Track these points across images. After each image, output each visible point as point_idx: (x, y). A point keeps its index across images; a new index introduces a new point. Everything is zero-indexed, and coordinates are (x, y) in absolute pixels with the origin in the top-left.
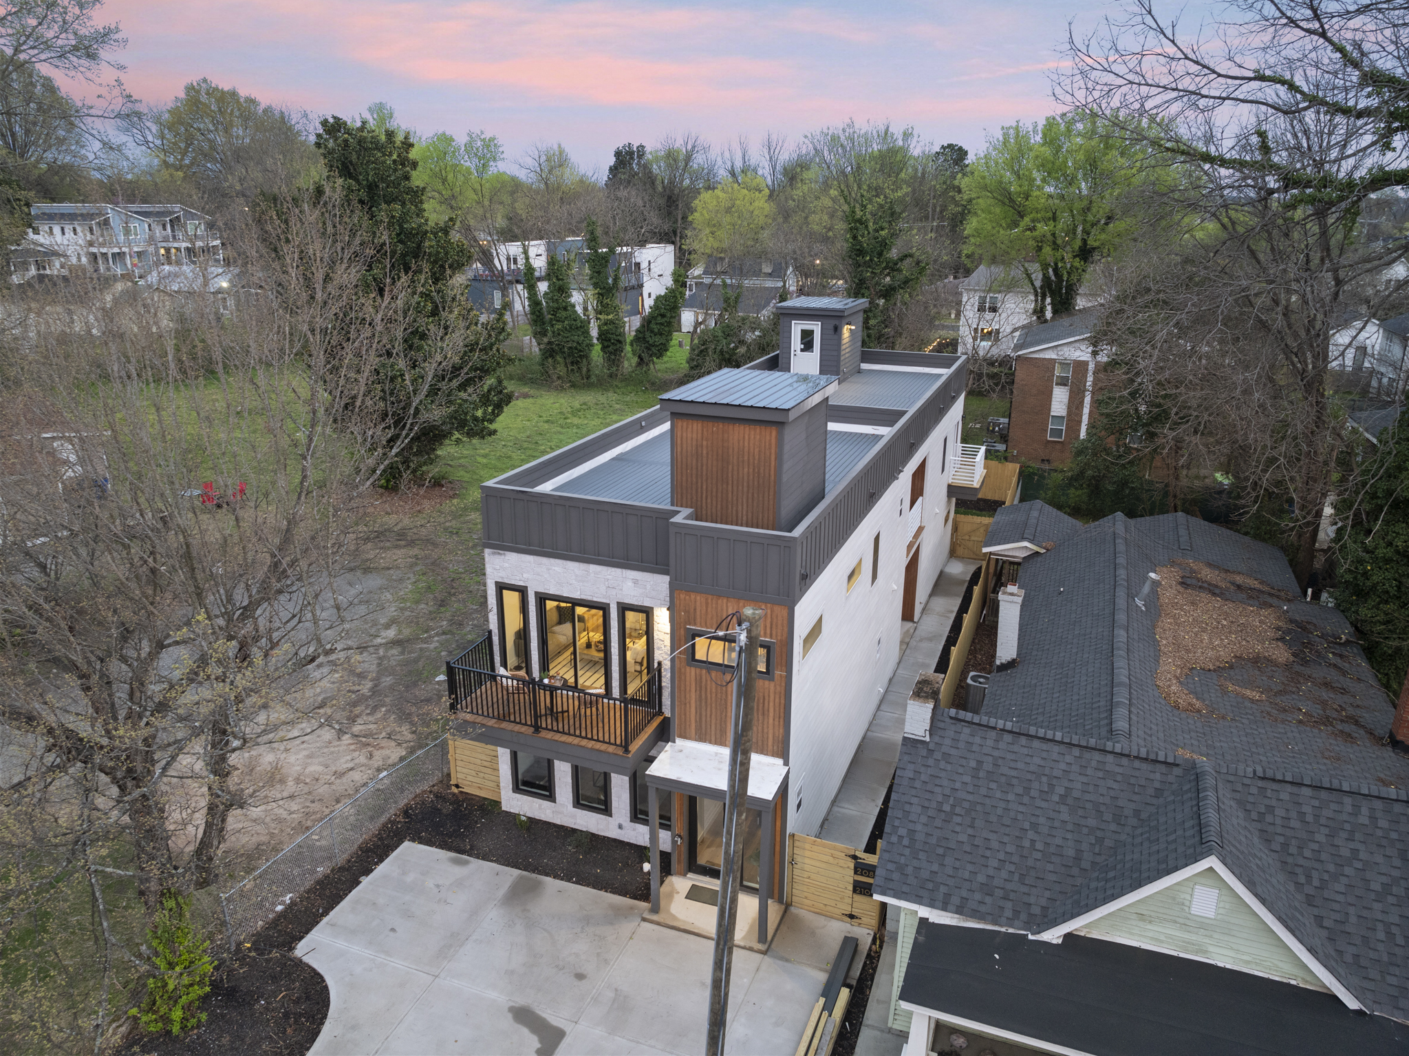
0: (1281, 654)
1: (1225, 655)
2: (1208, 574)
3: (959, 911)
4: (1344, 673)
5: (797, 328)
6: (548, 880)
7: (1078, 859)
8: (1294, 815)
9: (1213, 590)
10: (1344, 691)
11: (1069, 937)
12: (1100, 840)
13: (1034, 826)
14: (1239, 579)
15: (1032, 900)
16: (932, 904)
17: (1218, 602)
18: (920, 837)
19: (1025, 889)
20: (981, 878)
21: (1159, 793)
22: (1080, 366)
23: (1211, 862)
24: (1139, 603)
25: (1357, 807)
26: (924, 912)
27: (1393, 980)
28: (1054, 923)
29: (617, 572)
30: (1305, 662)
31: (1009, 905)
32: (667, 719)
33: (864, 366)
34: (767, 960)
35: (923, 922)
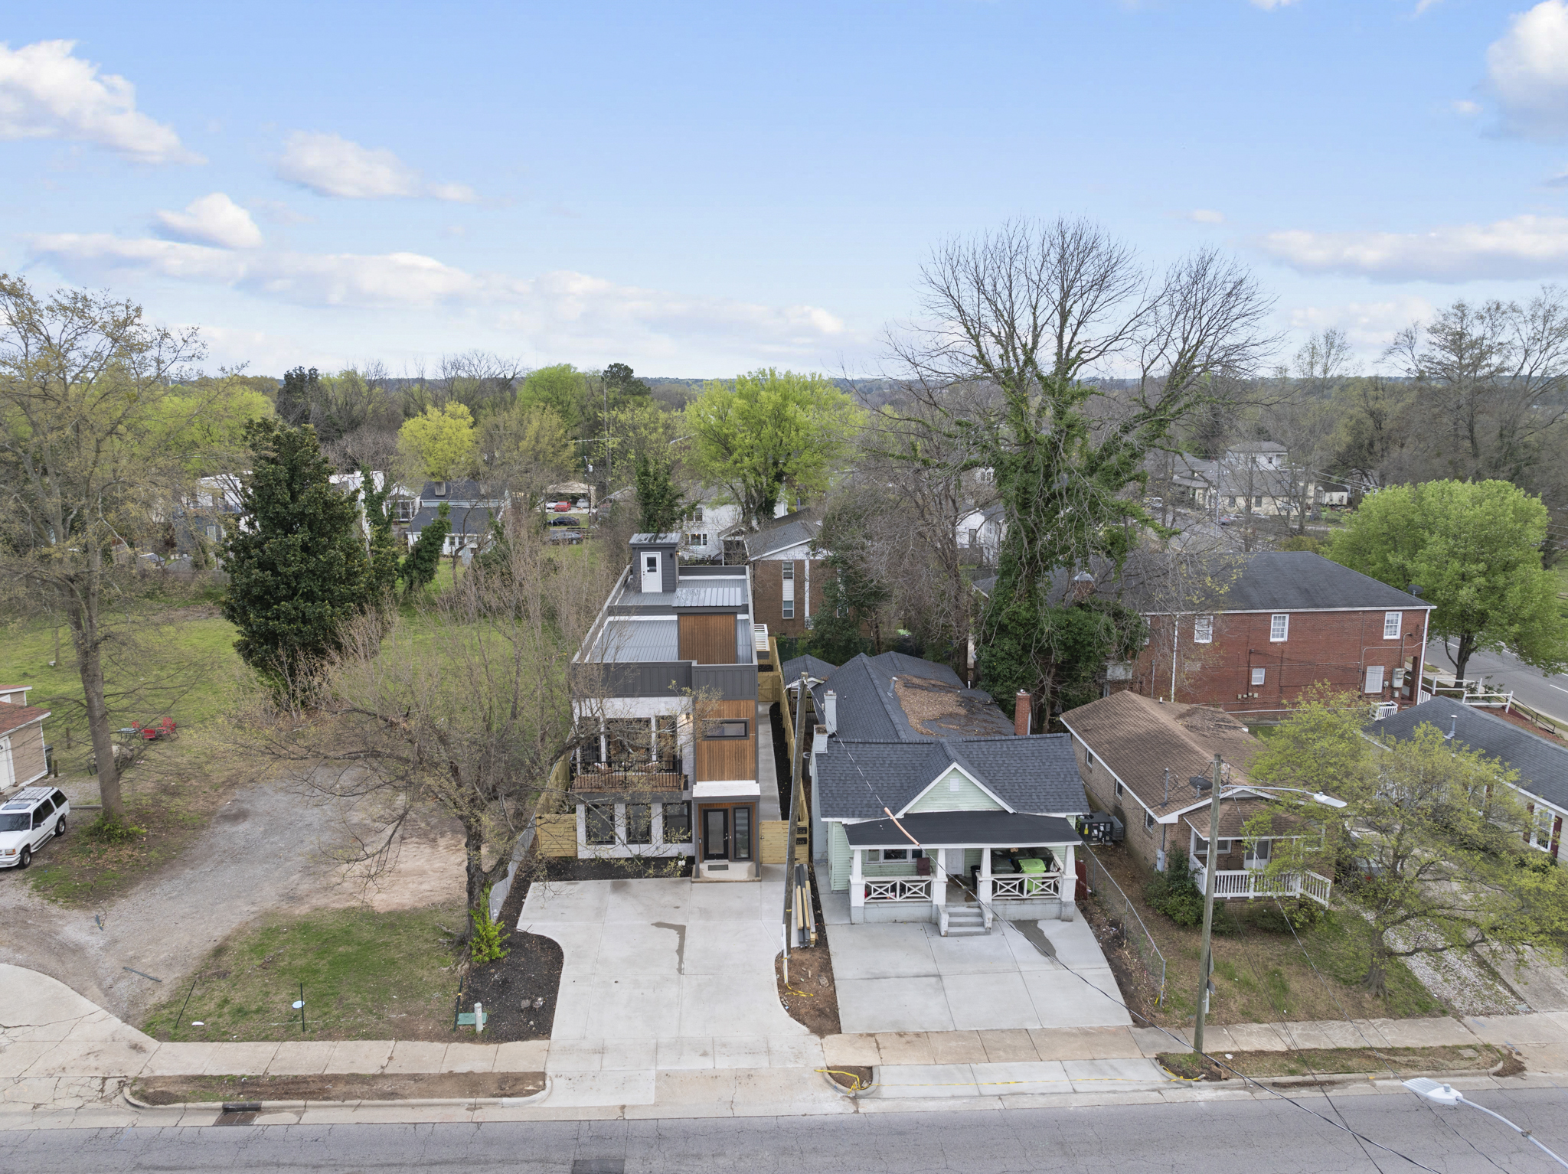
0: (962, 711)
1: (937, 714)
2: (916, 681)
3: (860, 816)
4: (991, 716)
5: (644, 557)
6: (629, 880)
7: (902, 786)
9: (922, 688)
10: (993, 722)
11: (905, 814)
12: (909, 778)
13: (881, 778)
14: (933, 682)
16: (848, 816)
17: (925, 693)
18: (835, 792)
20: (865, 802)
21: (927, 755)
22: (800, 564)
23: (955, 765)
24: (890, 695)
26: (845, 821)
27: (1021, 801)
28: (900, 809)
29: (656, 699)
30: (973, 713)
32: (686, 776)
33: (682, 578)
34: (763, 883)
35: (845, 826)
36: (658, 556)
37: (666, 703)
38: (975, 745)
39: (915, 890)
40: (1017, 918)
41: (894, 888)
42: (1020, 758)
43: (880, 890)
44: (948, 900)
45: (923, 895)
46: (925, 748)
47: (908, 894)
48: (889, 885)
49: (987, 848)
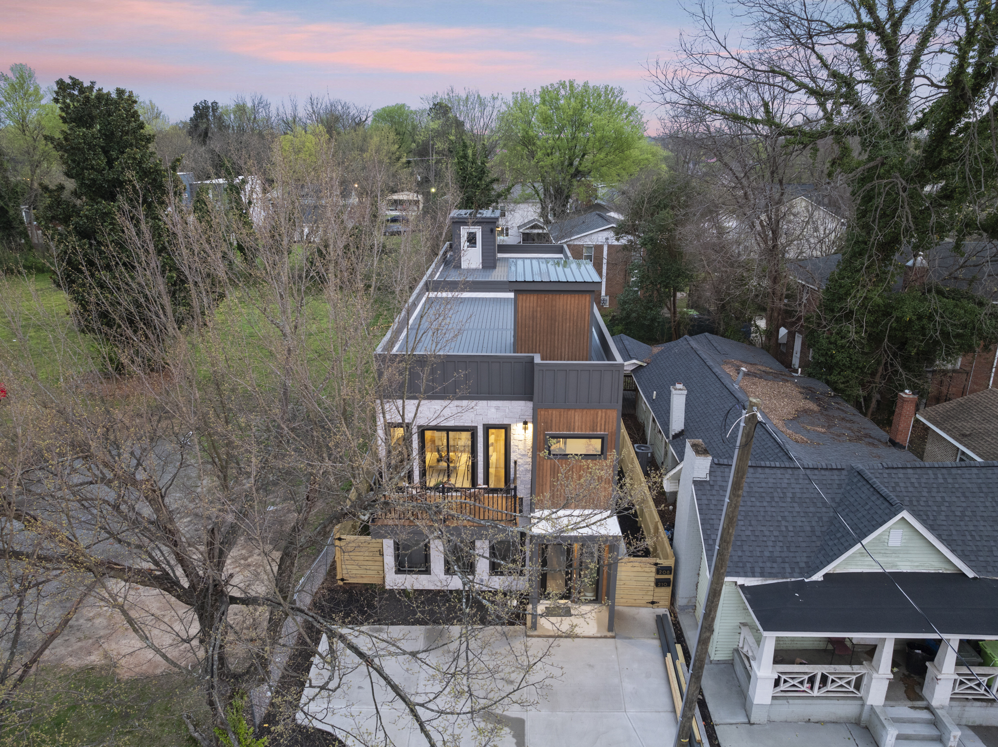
1: (791, 410)
3: (762, 575)
4: (846, 412)
5: (464, 231)
6: (448, 627)
7: (813, 531)
8: (909, 485)
10: (853, 421)
11: (826, 576)
12: (820, 518)
13: (784, 517)
14: (760, 368)
15: (798, 559)
16: (746, 576)
19: (792, 555)
20: (767, 554)
21: (840, 486)
22: (599, 248)
23: (905, 514)
25: (935, 474)
26: (741, 581)
27: (981, 559)
28: (818, 569)
29: (483, 403)
30: (826, 409)
31: (787, 565)
32: (521, 499)
33: (500, 255)
34: (618, 641)
35: (742, 587)
36: (478, 231)
37: (497, 408)
38: (901, 474)
39: (840, 683)
40: (978, 723)
41: (812, 680)
42: (963, 493)
43: (792, 682)
44: (887, 698)
45: (852, 689)
46: (835, 476)
47: (830, 687)
48: (806, 677)
49: (954, 640)
